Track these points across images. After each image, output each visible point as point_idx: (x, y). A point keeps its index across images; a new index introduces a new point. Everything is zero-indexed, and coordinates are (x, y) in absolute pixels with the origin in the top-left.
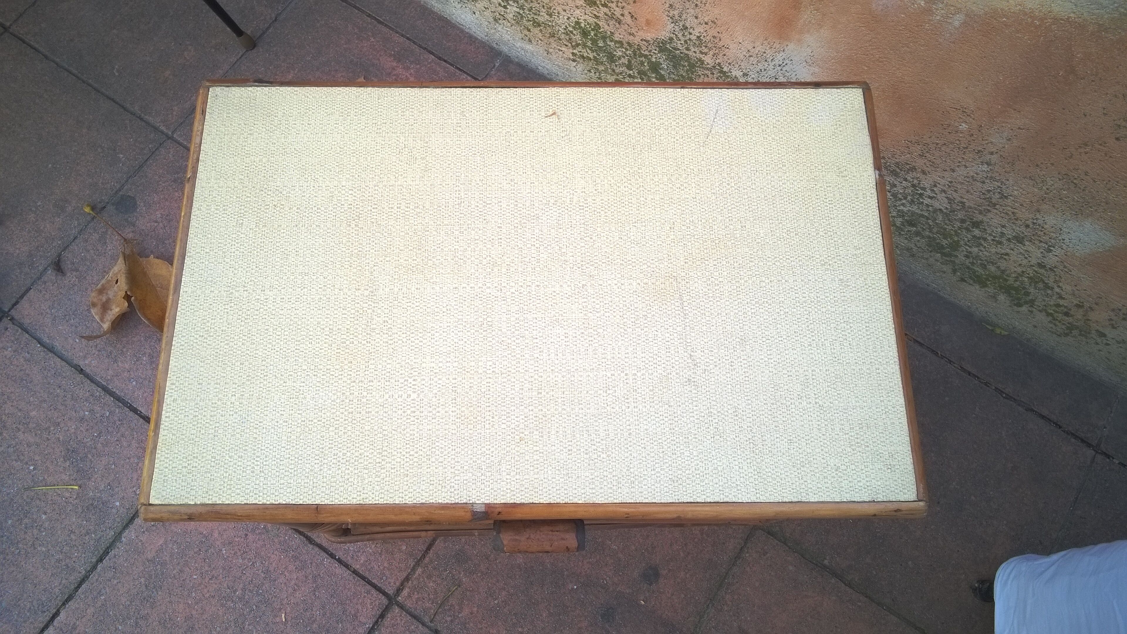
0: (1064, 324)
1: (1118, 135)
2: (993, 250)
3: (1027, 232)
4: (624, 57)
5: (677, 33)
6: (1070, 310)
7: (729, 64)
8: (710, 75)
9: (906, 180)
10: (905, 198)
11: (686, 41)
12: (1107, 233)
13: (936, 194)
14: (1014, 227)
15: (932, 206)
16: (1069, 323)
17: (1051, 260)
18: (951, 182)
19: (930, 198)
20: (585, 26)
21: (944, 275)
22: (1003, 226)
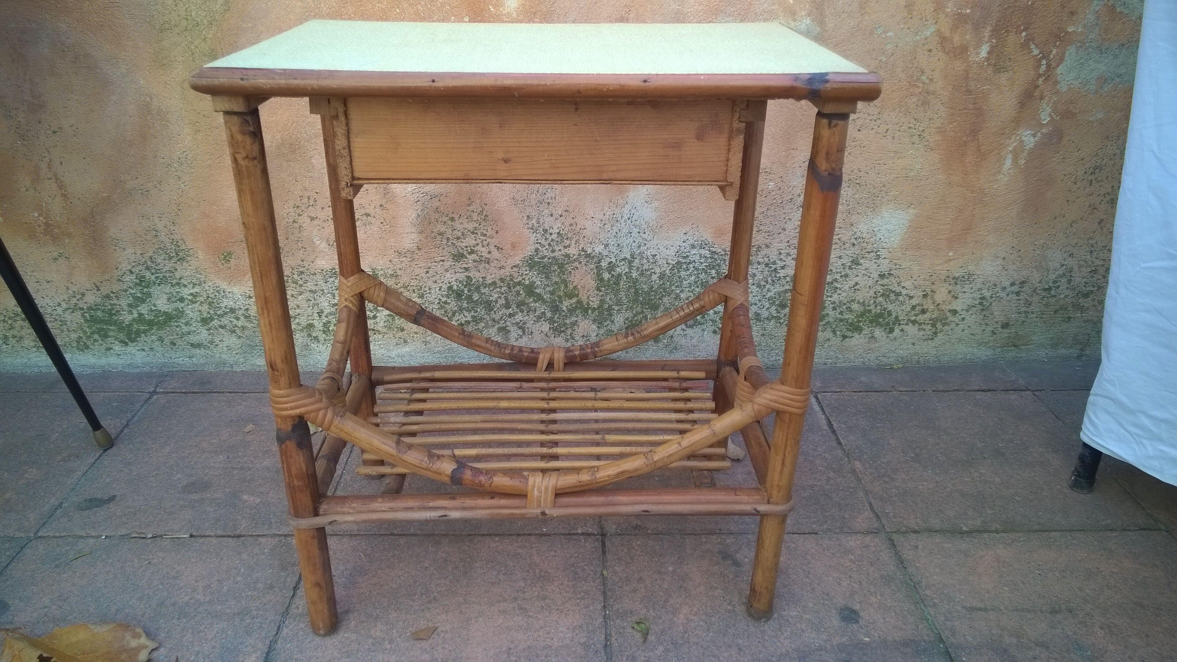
0: (928, 324)
1: (858, 127)
2: (846, 287)
3: (857, 250)
4: (500, 298)
5: (540, 241)
6: (922, 305)
7: (591, 243)
8: (578, 266)
9: (759, 263)
10: (767, 282)
11: (549, 245)
12: (899, 211)
13: (784, 261)
14: (846, 252)
15: (787, 276)
16: (930, 320)
17: (885, 266)
18: (788, 242)
19: (783, 268)
20: (457, 286)
21: (830, 343)
22: (840, 257)
